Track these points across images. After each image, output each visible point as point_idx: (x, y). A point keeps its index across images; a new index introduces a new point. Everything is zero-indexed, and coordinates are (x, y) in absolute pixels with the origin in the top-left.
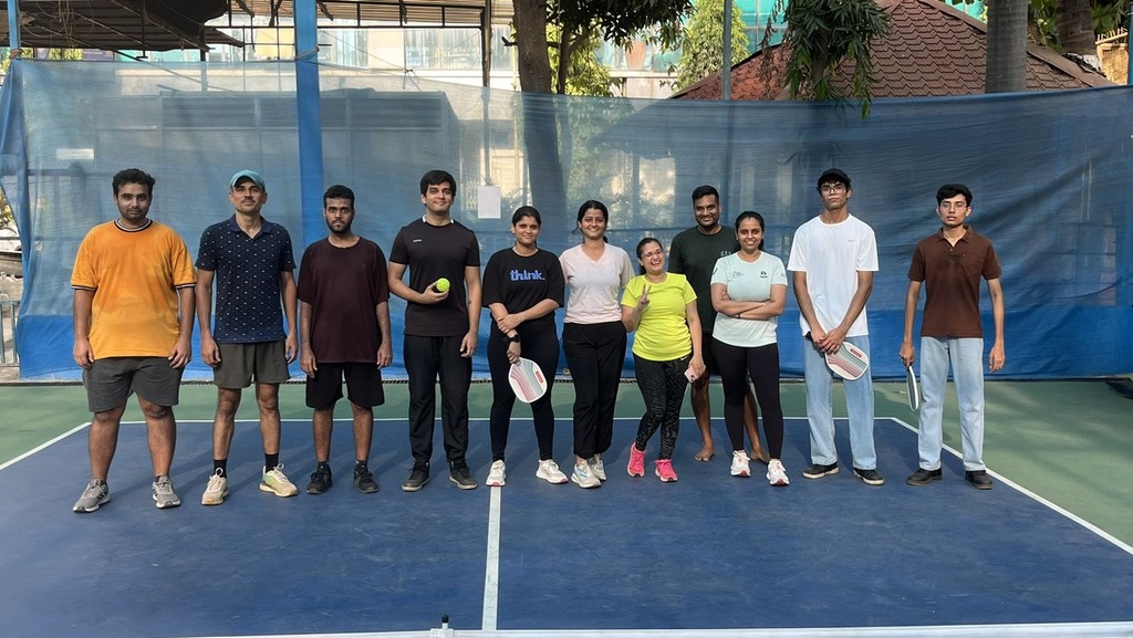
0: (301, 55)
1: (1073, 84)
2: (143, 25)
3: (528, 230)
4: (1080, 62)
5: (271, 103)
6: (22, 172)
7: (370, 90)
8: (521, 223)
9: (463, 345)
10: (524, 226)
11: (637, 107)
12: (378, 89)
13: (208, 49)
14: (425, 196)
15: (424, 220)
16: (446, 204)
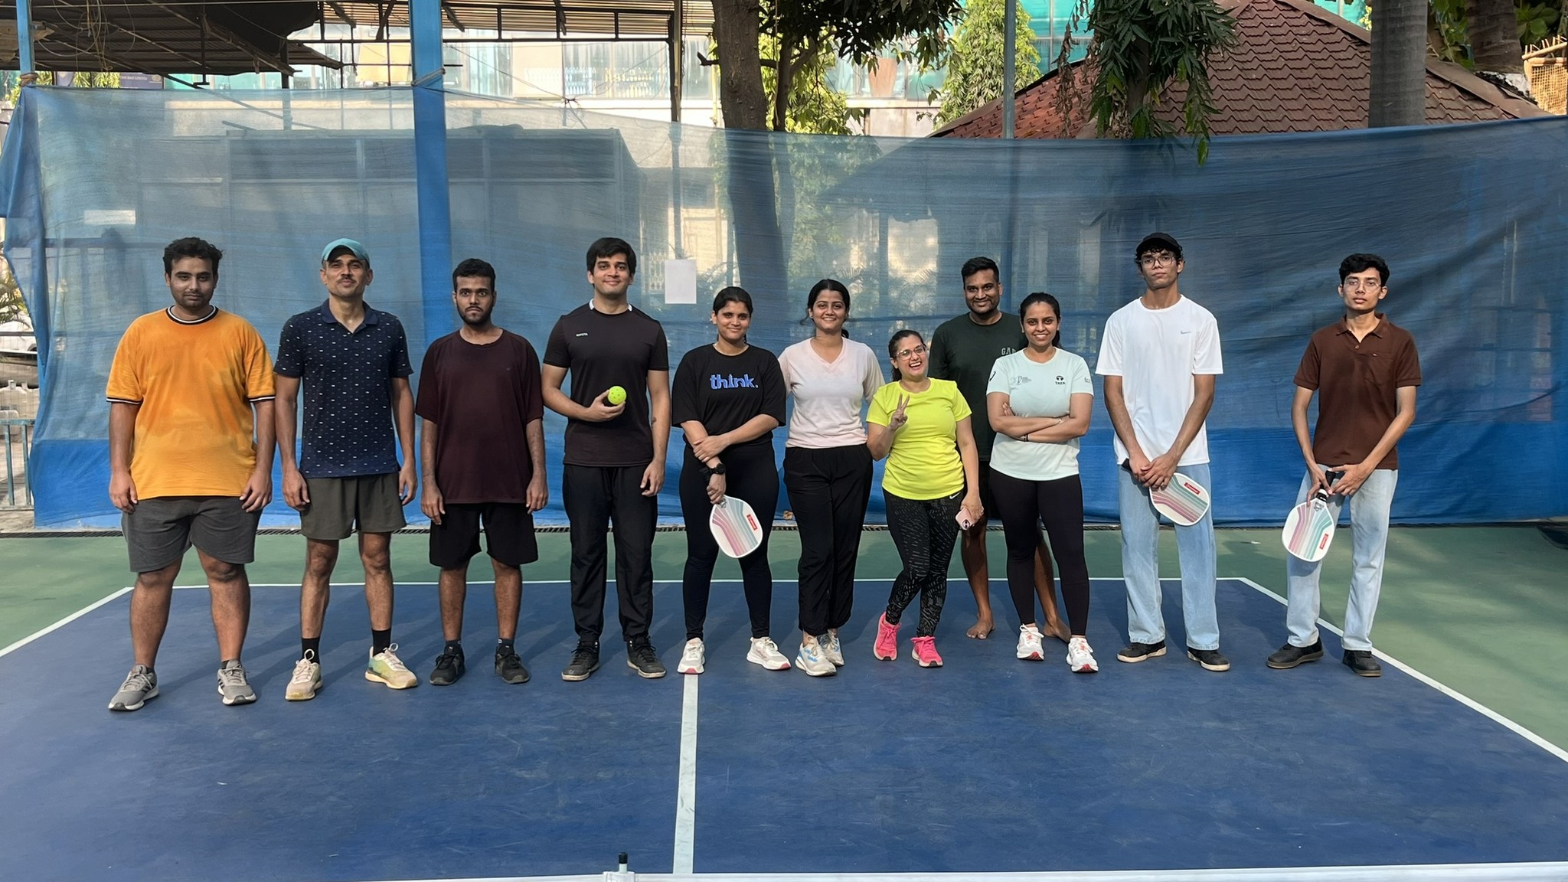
0: (420, 79)
1: (1490, 114)
2: (202, 39)
3: (735, 320)
4: (1501, 84)
5: (380, 148)
6: (37, 242)
7: (515, 128)
8: (725, 310)
9: (645, 478)
10: (729, 315)
11: (885, 150)
12: (527, 126)
13: (292, 71)
14: (592, 273)
15: (592, 306)
16: (621, 284)
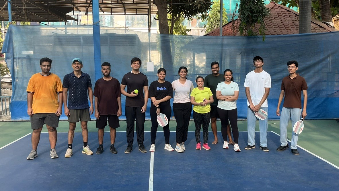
0: (94, 23)
1: (325, 31)
2: (48, 15)
3: (162, 75)
4: (327, 24)
5: (86, 38)
6: (12, 58)
7: (115, 34)
8: (160, 73)
9: (142, 109)
11: (195, 38)
12: (117, 33)
13: (67, 21)
15: (132, 72)
16: (138, 68)
